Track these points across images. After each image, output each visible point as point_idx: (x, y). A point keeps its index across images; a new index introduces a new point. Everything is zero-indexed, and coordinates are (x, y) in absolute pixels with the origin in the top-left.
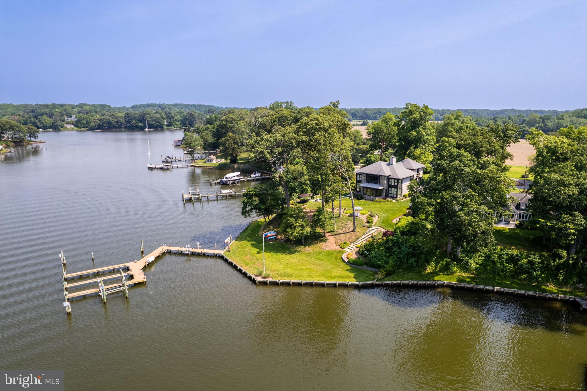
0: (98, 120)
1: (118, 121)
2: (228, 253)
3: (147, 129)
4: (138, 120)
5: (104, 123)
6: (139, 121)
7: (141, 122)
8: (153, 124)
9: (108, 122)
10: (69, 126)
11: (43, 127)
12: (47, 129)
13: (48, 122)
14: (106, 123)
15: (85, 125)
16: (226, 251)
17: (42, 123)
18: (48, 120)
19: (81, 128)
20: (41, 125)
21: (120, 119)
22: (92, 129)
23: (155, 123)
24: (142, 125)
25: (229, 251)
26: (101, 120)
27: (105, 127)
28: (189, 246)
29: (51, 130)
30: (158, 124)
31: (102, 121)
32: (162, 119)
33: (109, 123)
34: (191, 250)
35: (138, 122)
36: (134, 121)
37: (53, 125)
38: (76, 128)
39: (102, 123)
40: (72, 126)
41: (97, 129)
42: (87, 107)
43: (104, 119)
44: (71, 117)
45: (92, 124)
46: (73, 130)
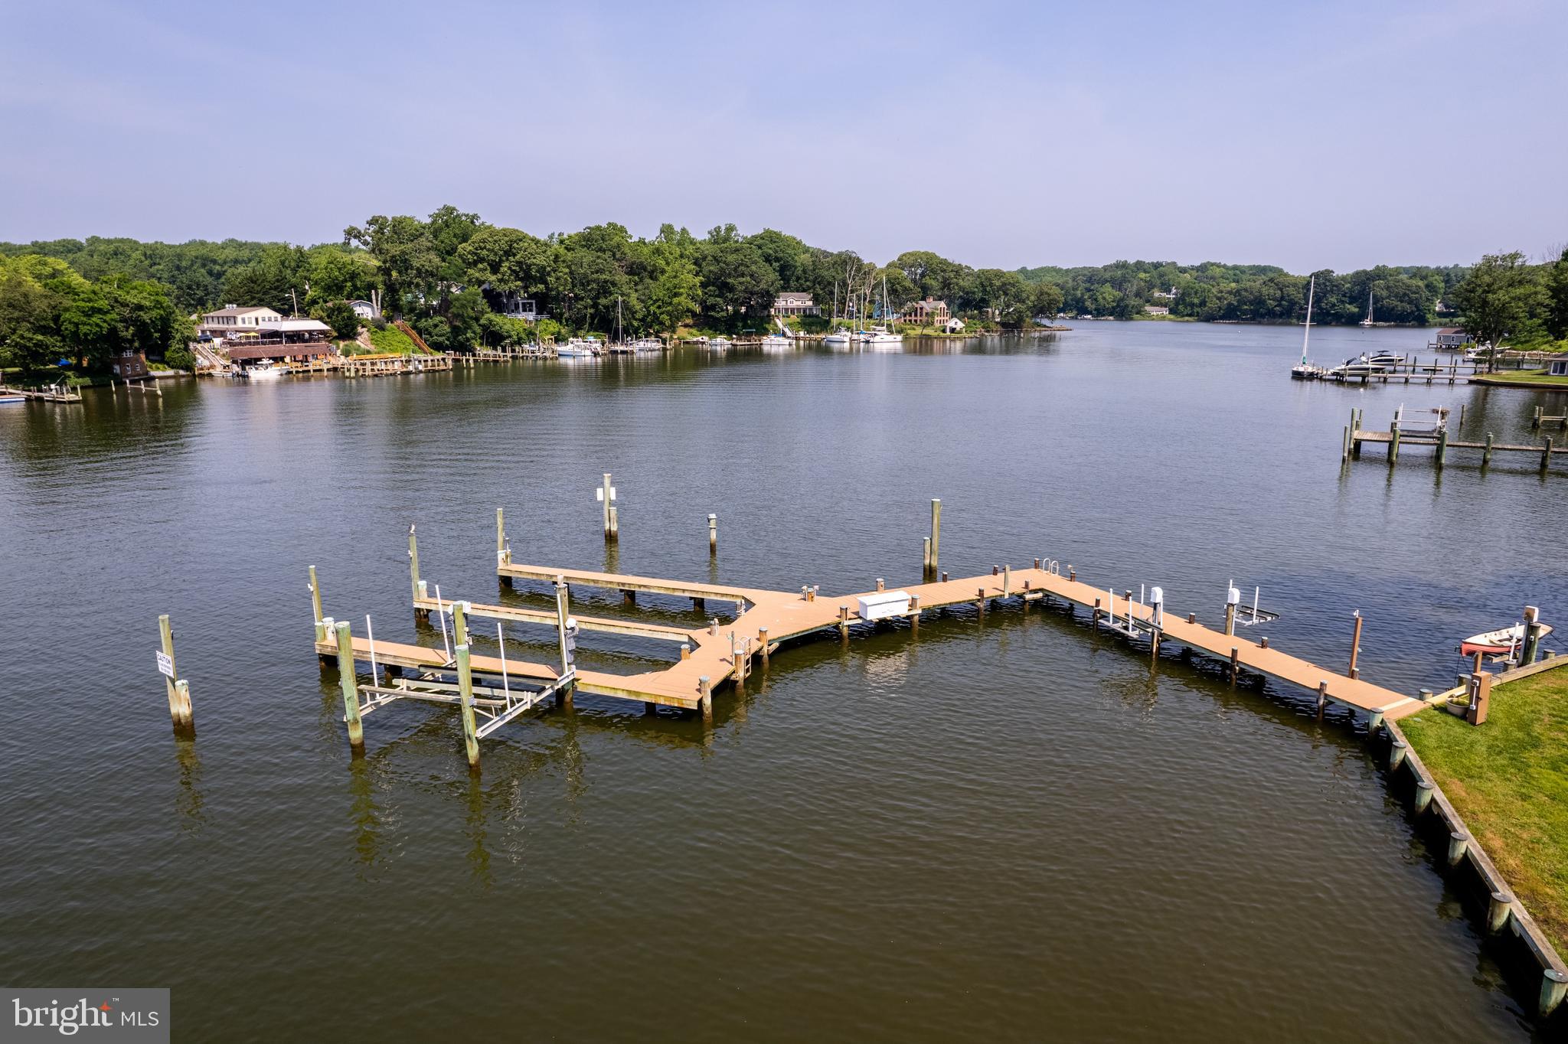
0: (1230, 292)
1: (1282, 298)
2: (1458, 729)
3: (1367, 322)
4: (1344, 296)
5: (1241, 302)
6: (1347, 300)
7: (1353, 300)
8: (1393, 309)
9: (1256, 298)
10: (1155, 311)
11: (1095, 310)
12: (1103, 315)
13: (1109, 298)
14: (1250, 302)
15: (1196, 310)
16: (1442, 709)
17: (1096, 300)
18: (1109, 294)
19: (1183, 316)
20: (1094, 307)
21: (1291, 290)
22: (1210, 318)
23: (1400, 306)
24: (1357, 310)
25: (1466, 715)
26: (1238, 293)
27: (1245, 312)
28: (1158, 594)
29: (1111, 318)
30: (1408, 307)
31: (1240, 295)
32: (1426, 293)
33: (1259, 301)
34: (1175, 626)
35: (1343, 302)
36: (1333, 300)
37: (1118, 306)
38: (1172, 317)
39: (1238, 301)
40: (1165, 312)
41: (1222, 318)
42: (1218, 270)
43: (1246, 290)
44: (1169, 291)
45: (1213, 304)
46: (1163, 318)
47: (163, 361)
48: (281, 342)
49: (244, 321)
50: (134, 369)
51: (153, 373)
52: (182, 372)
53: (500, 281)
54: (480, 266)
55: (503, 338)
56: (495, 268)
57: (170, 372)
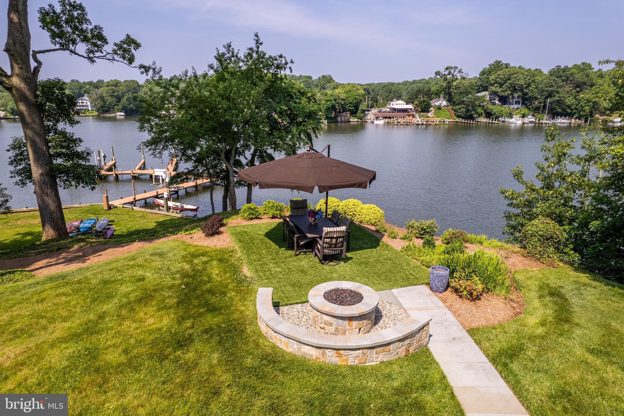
47: (355, 117)
48: (395, 112)
49: (393, 104)
50: (345, 118)
51: (351, 120)
52: (359, 120)
53: (502, 91)
54: (495, 85)
55: (492, 115)
56: (501, 85)
57: (356, 120)
